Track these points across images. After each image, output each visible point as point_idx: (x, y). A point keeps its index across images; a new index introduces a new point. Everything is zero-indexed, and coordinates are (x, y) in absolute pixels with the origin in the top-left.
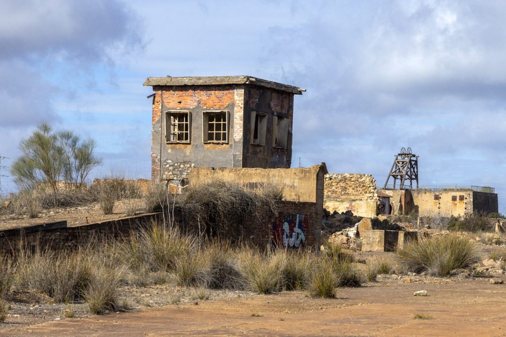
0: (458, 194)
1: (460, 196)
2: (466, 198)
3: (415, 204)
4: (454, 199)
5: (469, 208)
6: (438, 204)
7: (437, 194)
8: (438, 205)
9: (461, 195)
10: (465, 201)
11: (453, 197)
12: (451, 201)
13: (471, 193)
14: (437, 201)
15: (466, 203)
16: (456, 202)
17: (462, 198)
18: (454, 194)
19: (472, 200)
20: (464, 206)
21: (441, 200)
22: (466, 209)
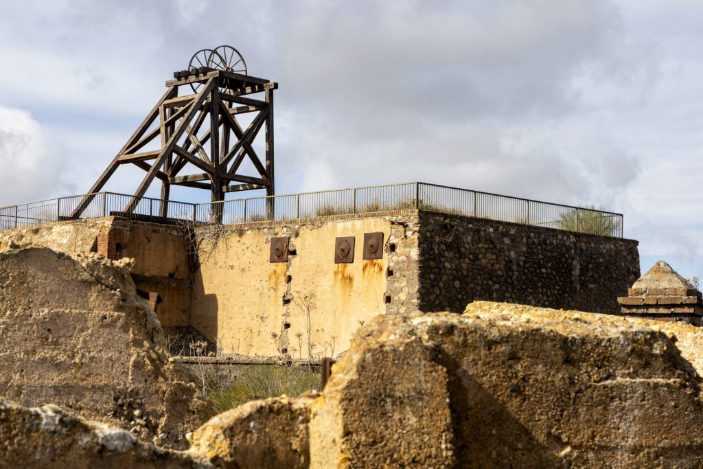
0: (357, 229)
1: (367, 237)
2: (393, 248)
3: (207, 292)
4: (344, 253)
5: (403, 296)
6: (283, 279)
7: (283, 233)
8: (282, 289)
9: (373, 229)
10: (386, 260)
11: (340, 241)
12: (334, 266)
13: (413, 220)
14: (281, 267)
15: (390, 273)
16: (351, 269)
17: (375, 246)
18: (344, 228)
19: (415, 253)
20: (382, 284)
21: (295, 261)
22: (388, 299)
